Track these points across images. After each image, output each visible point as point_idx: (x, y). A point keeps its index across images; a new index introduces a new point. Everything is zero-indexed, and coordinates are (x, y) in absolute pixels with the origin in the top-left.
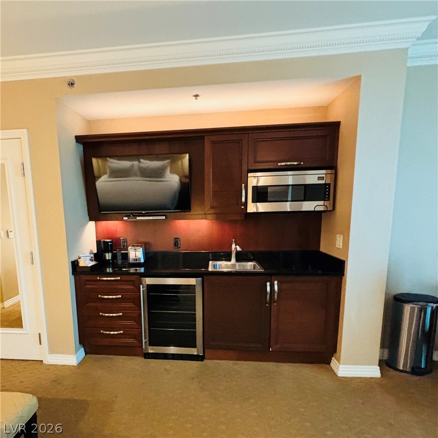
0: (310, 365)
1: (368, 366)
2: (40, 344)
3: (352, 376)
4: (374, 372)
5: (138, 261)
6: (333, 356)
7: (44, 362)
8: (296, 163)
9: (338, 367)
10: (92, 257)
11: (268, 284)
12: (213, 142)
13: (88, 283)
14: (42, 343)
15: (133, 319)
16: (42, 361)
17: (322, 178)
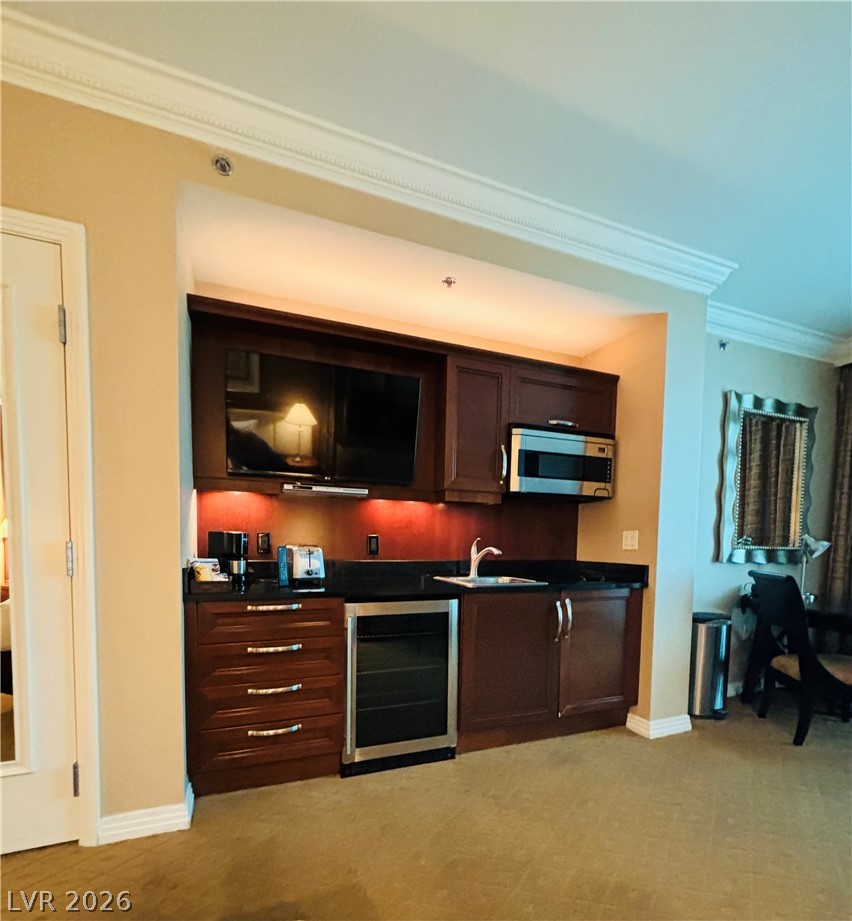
0: (605, 731)
1: (676, 718)
2: (76, 793)
3: (668, 734)
4: (683, 724)
5: (314, 576)
6: (628, 712)
7: (81, 843)
8: (570, 424)
9: (648, 725)
10: (215, 565)
11: (558, 604)
12: (461, 370)
13: (219, 621)
14: (80, 790)
15: (327, 693)
16: (76, 842)
17: (602, 450)
